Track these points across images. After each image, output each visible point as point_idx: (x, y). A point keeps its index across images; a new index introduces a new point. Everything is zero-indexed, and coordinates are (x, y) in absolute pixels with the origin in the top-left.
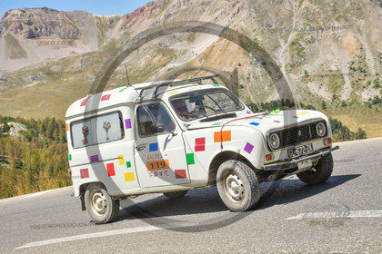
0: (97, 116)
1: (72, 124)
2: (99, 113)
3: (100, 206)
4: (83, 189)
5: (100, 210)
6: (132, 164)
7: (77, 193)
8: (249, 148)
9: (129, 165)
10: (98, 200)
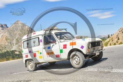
0: (31, 39)
1: (24, 42)
2: (32, 38)
3: (31, 66)
4: (26, 61)
5: (31, 67)
6: (42, 53)
7: (24, 62)
8: (82, 47)
9: (41, 53)
10: (31, 64)
